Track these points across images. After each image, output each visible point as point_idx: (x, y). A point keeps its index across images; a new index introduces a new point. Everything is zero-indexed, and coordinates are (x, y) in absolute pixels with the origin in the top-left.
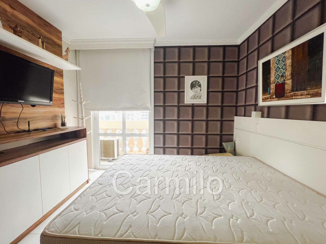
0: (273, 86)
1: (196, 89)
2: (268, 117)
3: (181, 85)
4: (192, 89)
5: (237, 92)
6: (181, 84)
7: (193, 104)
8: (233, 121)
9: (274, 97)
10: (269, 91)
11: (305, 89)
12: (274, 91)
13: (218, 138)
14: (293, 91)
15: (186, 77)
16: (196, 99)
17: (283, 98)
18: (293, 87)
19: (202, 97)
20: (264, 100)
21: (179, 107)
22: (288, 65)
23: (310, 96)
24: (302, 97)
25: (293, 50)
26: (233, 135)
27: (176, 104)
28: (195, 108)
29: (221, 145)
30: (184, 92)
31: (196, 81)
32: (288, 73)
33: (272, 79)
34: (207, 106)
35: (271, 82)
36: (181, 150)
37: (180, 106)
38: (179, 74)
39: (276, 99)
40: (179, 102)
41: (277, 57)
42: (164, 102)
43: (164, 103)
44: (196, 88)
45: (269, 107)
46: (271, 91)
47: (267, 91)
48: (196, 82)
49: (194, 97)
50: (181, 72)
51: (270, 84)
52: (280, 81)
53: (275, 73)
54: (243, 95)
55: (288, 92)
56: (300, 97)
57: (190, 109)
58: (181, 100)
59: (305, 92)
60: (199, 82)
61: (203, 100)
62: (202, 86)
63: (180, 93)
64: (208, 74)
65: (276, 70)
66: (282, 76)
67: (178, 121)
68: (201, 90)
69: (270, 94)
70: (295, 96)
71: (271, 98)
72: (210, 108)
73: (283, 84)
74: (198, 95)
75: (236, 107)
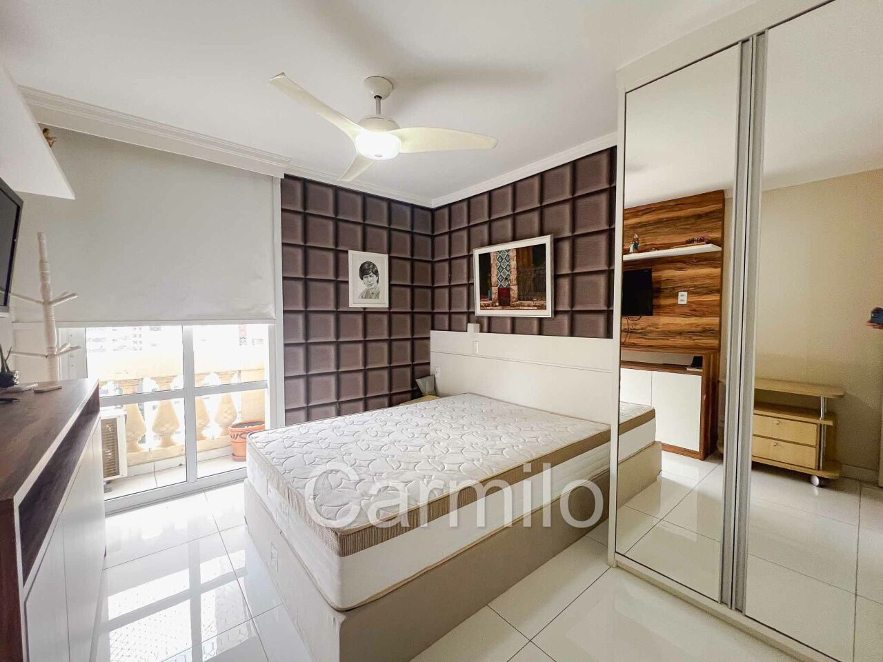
0: (495, 290)
1: (370, 279)
2: (489, 331)
3: (341, 268)
4: (362, 279)
5: (433, 289)
6: (340, 266)
7: (365, 308)
8: (429, 338)
9: (497, 304)
10: (489, 295)
11: (532, 300)
12: (497, 296)
13: (408, 371)
14: (519, 299)
15: (350, 252)
16: (371, 298)
17: (508, 307)
18: (519, 295)
19: (380, 295)
20: (483, 307)
21: (337, 314)
22: (512, 267)
23: (536, 308)
24: (529, 308)
25: (517, 250)
26: (429, 364)
27: (332, 308)
28: (370, 316)
29: (414, 384)
30: (347, 282)
31: (369, 263)
32: (513, 277)
33: (494, 279)
34: (389, 313)
35: (493, 284)
36: (344, 406)
37: (340, 313)
38: (336, 244)
39: (500, 307)
40: (337, 304)
41: (500, 252)
42: (306, 302)
43: (306, 306)
44: (370, 276)
45: (490, 318)
46: (493, 296)
47: (487, 294)
48: (369, 266)
49: (367, 295)
50: (341, 240)
51: (491, 286)
52: (504, 284)
53: (498, 273)
54: (444, 294)
55: (514, 300)
56: (527, 308)
57: (360, 318)
58: (342, 300)
59: (532, 303)
60: (374, 266)
61: (382, 302)
62: (379, 273)
63: (340, 285)
64: (389, 252)
65: (498, 269)
66: (506, 279)
67: (338, 344)
68: (378, 282)
69: (491, 300)
70: (521, 306)
71: (492, 306)
72: (394, 316)
73: (508, 290)
74: (373, 290)
75: (433, 314)
